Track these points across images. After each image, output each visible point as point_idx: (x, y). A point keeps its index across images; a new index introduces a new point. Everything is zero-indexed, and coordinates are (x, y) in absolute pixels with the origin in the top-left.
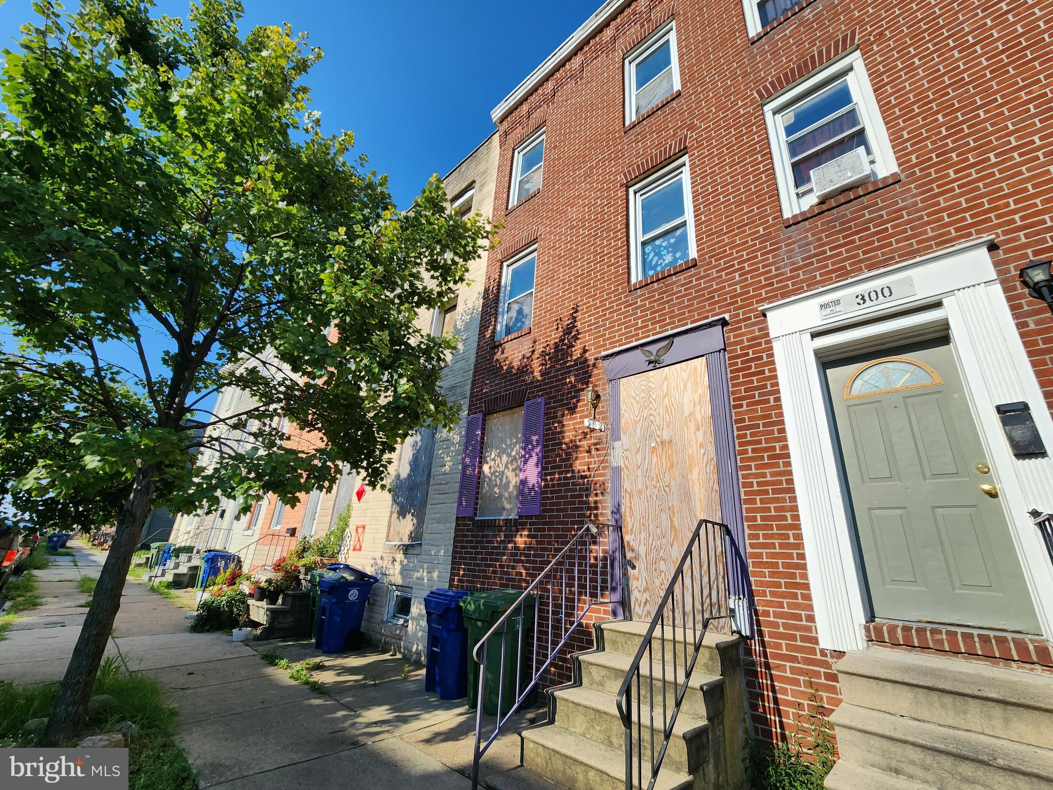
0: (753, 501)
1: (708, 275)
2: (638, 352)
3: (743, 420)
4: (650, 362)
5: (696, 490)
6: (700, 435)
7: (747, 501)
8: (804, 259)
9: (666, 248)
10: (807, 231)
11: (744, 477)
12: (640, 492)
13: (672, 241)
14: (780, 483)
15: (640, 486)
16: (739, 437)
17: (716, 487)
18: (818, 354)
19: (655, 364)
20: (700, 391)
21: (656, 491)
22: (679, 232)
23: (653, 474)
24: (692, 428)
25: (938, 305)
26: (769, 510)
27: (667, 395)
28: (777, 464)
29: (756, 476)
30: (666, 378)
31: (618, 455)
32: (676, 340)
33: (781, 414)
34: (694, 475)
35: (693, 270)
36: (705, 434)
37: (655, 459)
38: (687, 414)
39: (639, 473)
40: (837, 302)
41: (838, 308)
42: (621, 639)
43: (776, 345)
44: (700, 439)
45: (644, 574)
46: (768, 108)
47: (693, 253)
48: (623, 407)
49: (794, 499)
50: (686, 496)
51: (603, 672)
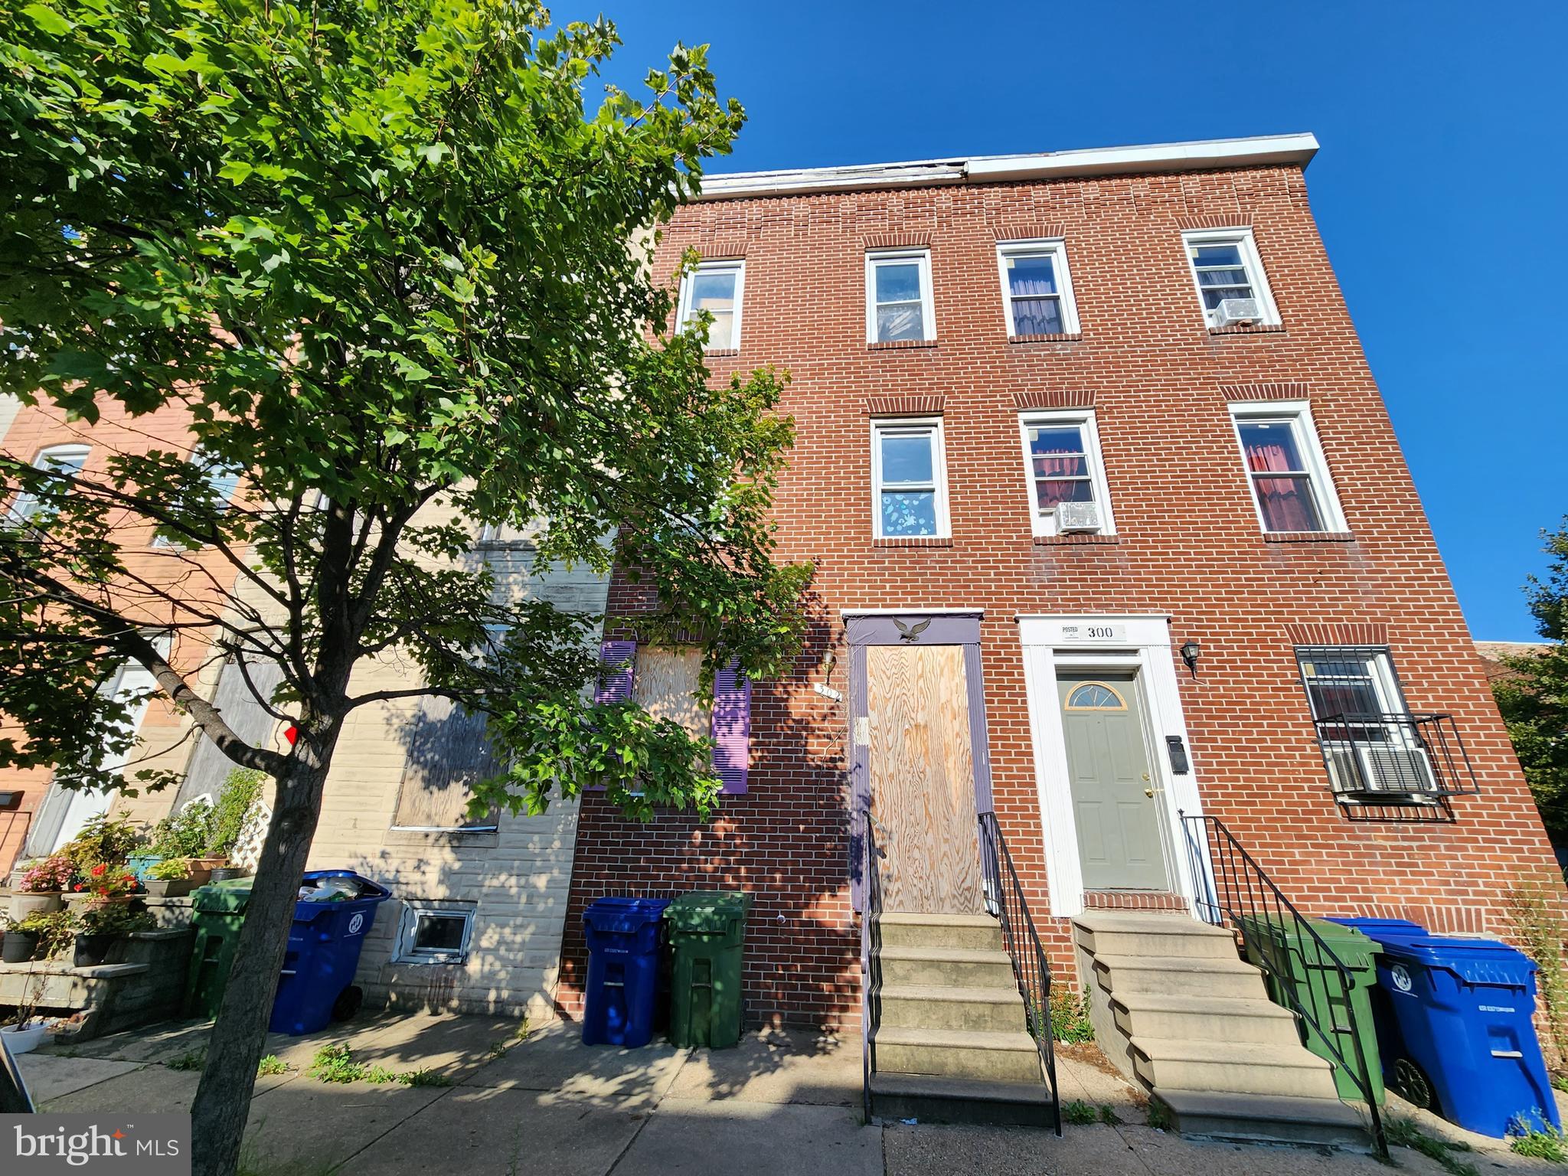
0: (1001, 792)
1: (964, 562)
2: (890, 621)
3: (994, 716)
4: (903, 637)
5: (952, 777)
6: (956, 724)
7: (996, 792)
8: (1050, 580)
9: (907, 507)
10: (1053, 555)
11: (994, 769)
12: (891, 776)
13: (916, 503)
14: (1024, 777)
15: (891, 770)
16: (990, 731)
17: (972, 777)
18: (1058, 668)
19: (908, 639)
20: (957, 680)
21: (909, 776)
22: (923, 496)
23: (906, 758)
24: (949, 716)
25: (1134, 652)
26: (1014, 801)
27: (921, 676)
28: (1022, 761)
29: (1005, 769)
30: (921, 658)
31: (862, 733)
32: (933, 620)
33: (1027, 716)
34: (950, 764)
35: (948, 551)
36: (961, 724)
37: (908, 743)
38: (943, 700)
39: (890, 755)
40: (1074, 629)
41: (1076, 634)
42: (900, 931)
43: (1024, 651)
44: (957, 728)
45: (896, 862)
46: (1022, 416)
47: (944, 530)
48: (870, 680)
49: (1035, 793)
50: (942, 784)
51: (908, 965)
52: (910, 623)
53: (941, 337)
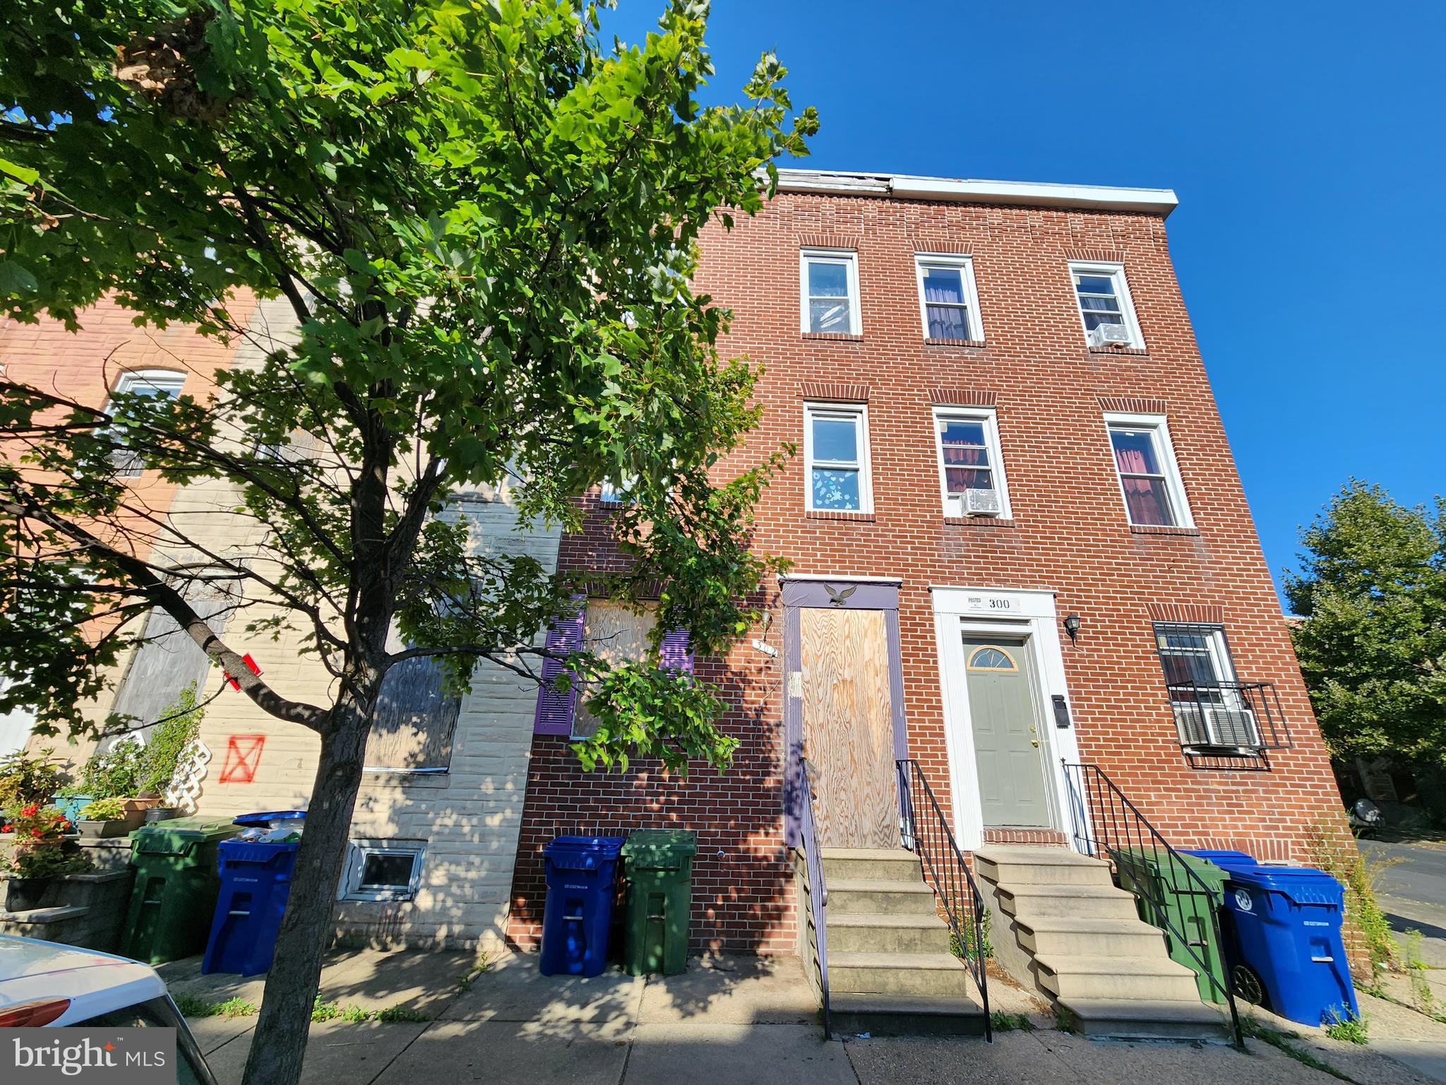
0: (915, 741)
1: (885, 536)
2: (822, 585)
3: (910, 674)
4: (833, 601)
5: (874, 728)
6: (878, 680)
7: (911, 741)
8: (958, 556)
9: (834, 483)
10: (960, 534)
11: (910, 721)
12: (822, 726)
13: (842, 480)
14: (934, 728)
15: (821, 721)
16: (906, 687)
17: (891, 727)
18: (964, 633)
19: (837, 603)
20: (879, 641)
21: (837, 726)
22: (848, 474)
23: (834, 710)
24: (872, 673)
25: (1026, 622)
26: (926, 749)
27: (848, 637)
28: (933, 714)
29: (919, 721)
30: (847, 620)
31: (796, 685)
32: (859, 587)
33: (937, 675)
34: (873, 715)
35: (871, 526)
36: (882, 680)
37: (836, 695)
38: (867, 659)
39: (820, 706)
40: (978, 600)
41: (979, 605)
42: (834, 865)
43: (937, 619)
44: (879, 684)
45: (825, 803)
46: (935, 410)
47: (867, 506)
48: (803, 638)
49: (943, 742)
50: (866, 733)
51: (845, 896)
52: (839, 589)
53: (866, 332)
